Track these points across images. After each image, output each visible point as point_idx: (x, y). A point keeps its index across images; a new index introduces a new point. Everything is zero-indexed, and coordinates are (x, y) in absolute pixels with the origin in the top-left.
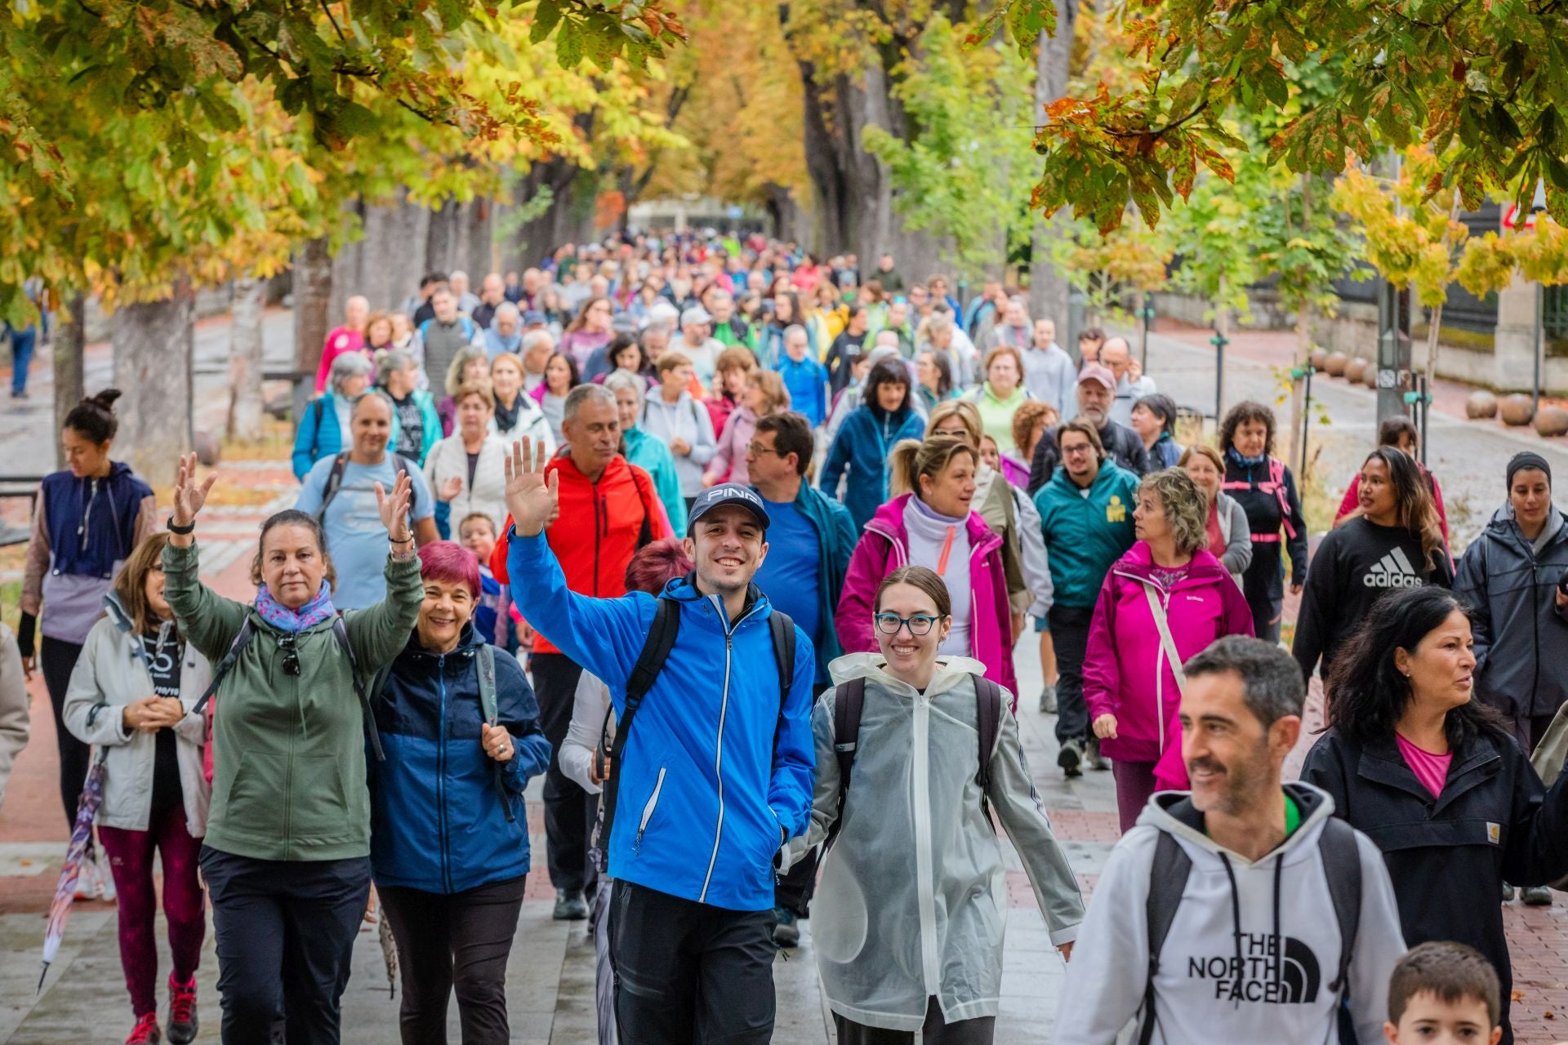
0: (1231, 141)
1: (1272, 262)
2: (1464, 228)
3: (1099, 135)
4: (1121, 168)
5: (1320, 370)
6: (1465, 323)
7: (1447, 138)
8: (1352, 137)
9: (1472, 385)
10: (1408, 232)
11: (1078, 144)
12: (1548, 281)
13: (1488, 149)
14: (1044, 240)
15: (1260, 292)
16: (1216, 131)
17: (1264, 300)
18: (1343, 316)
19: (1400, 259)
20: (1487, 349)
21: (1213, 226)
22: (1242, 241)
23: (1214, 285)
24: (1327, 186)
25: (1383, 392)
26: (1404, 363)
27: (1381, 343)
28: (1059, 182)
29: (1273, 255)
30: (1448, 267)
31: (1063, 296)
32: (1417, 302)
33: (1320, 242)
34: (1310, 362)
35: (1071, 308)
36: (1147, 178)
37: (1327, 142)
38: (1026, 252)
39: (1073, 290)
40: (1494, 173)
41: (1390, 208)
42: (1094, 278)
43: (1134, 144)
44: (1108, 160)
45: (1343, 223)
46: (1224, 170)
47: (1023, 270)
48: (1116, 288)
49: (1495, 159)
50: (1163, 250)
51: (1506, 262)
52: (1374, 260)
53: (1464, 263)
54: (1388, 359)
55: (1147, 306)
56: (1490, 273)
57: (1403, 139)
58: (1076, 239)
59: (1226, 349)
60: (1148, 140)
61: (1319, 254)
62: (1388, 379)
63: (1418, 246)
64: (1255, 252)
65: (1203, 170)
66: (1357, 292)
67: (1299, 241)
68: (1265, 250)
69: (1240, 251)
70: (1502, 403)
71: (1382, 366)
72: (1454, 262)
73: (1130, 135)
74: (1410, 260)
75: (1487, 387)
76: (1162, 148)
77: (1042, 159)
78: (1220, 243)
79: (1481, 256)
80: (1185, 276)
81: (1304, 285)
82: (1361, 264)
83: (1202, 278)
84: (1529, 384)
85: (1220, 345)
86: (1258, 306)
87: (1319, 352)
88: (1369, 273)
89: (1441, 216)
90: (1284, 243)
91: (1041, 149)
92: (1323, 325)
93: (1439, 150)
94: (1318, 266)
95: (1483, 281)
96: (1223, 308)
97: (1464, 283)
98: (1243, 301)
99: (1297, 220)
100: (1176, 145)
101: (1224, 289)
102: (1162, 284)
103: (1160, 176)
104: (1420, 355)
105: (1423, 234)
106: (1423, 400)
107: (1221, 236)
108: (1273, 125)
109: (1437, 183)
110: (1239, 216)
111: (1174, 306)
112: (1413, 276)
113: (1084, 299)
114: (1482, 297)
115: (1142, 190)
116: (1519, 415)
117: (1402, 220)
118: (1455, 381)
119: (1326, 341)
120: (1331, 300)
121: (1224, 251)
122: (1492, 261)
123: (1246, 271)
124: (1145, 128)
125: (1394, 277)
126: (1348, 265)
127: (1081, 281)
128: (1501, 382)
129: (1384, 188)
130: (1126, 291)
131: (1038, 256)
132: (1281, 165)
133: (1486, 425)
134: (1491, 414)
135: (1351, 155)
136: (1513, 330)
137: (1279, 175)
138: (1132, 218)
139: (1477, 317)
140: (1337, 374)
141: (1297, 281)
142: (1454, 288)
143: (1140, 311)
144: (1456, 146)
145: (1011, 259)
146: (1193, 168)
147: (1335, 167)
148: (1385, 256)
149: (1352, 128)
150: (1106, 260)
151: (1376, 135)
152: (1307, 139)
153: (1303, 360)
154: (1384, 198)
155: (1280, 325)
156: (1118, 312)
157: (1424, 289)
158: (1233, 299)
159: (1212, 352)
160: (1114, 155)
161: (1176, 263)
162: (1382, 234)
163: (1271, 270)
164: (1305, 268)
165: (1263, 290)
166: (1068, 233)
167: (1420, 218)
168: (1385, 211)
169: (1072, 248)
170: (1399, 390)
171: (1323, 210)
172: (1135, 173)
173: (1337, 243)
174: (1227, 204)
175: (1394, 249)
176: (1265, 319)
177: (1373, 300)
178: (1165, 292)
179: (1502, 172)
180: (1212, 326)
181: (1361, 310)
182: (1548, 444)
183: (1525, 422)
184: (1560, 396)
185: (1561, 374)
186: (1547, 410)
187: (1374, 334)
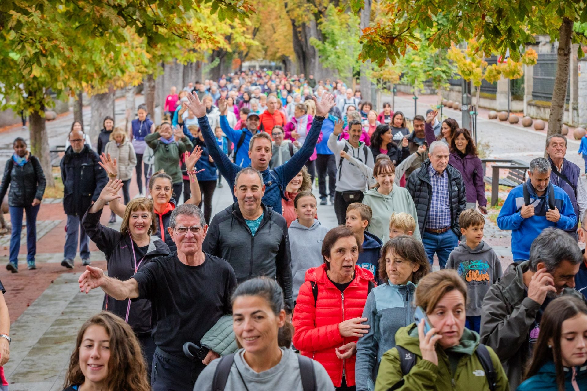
0: (417, 39)
1: (430, 75)
2: (486, 63)
3: (378, 38)
4: (384, 48)
5: (445, 106)
6: (488, 91)
7: (480, 37)
8: (452, 37)
9: (490, 109)
10: (470, 65)
11: (372, 41)
12: (511, 78)
13: (492, 39)
14: (364, 70)
15: (427, 84)
16: (412, 36)
17: (429, 86)
18: (451, 90)
19: (468, 72)
20: (494, 99)
21: (413, 64)
22: (421, 68)
23: (413, 82)
24: (446, 52)
25: (464, 112)
26: (469, 103)
27: (463, 97)
28: (366, 52)
29: (430, 73)
30: (482, 75)
31: (370, 86)
32: (473, 85)
33: (444, 68)
34: (442, 104)
35: (372, 89)
36: (392, 50)
37: (445, 40)
38: (358, 73)
39: (372, 84)
40: (494, 46)
41: (465, 58)
42: (378, 80)
43: (388, 40)
44: (381, 45)
45: (451, 62)
46: (414, 47)
47: (358, 78)
48: (385, 83)
49: (494, 42)
50: (398, 72)
51: (499, 73)
52: (460, 73)
53: (486, 73)
54: (465, 102)
55: (394, 88)
56: (494, 76)
57: (468, 37)
58: (374, 70)
59: (417, 100)
60: (392, 39)
61: (444, 72)
62: (465, 108)
63: (473, 69)
64: (425, 72)
66: (455, 83)
67: (438, 68)
68: (428, 71)
69: (421, 71)
70: (499, 114)
71: (463, 104)
72: (483, 73)
73: (387, 38)
74: (471, 73)
75: (494, 110)
76: (396, 42)
77: (361, 45)
79: (491, 71)
80: (405, 79)
81: (440, 81)
82: (456, 74)
83: (410, 80)
84: (507, 109)
85: (416, 99)
86: (427, 88)
87: (445, 100)
88: (458, 77)
89: (479, 60)
90: (434, 69)
91: (361, 43)
92: (446, 93)
93: (478, 40)
94: (444, 76)
95: (492, 79)
96: (416, 88)
97: (486, 79)
98: (422, 86)
99: (437, 62)
100: (401, 40)
101: (416, 83)
102: (398, 82)
103: (396, 50)
104: (475, 101)
105: (474, 65)
106: (475, 114)
107: (415, 67)
108: (429, 34)
109: (478, 50)
110: (420, 61)
111: (402, 88)
112: (471, 77)
113: (375, 87)
114: (492, 83)
115: (391, 54)
116: (504, 117)
117: (468, 61)
118: (485, 108)
119: (447, 97)
120: (448, 85)
121: (416, 71)
122: (495, 72)
123: (423, 77)
124: (391, 35)
125: (466, 78)
126: (453, 75)
127: (375, 81)
128: (498, 108)
129: (463, 52)
130: (388, 84)
131: (362, 75)
132: (432, 46)
133: (494, 121)
134: (496, 117)
135: (452, 44)
136: (502, 93)
137: (432, 49)
138: (388, 63)
139: (491, 89)
140: (450, 107)
141: (438, 80)
142: (484, 81)
143: (392, 90)
144: (483, 39)
145: (354, 75)
146: (406, 47)
147: (448, 46)
148: (463, 72)
149: (452, 35)
150: (382, 75)
151: (460, 36)
152: (439, 38)
153: (440, 103)
154: (462, 55)
155: (433, 93)
156: (386, 91)
157: (475, 81)
158: (419, 86)
159: (413, 101)
161: (402, 75)
162: (462, 65)
163: (430, 77)
164: (440, 76)
165: (428, 83)
167: (473, 60)
168: (463, 59)
169: (372, 72)
170: (468, 111)
171: (445, 59)
172: (389, 49)
173: (449, 68)
174: (417, 58)
175: (466, 70)
176: (429, 91)
177: (460, 85)
178: (399, 84)
179: (496, 46)
180: (413, 94)
181: (457, 88)
182: (512, 126)
183: (506, 120)
184: (516, 112)
185: (516, 105)
186: (512, 116)
187: (460, 95)
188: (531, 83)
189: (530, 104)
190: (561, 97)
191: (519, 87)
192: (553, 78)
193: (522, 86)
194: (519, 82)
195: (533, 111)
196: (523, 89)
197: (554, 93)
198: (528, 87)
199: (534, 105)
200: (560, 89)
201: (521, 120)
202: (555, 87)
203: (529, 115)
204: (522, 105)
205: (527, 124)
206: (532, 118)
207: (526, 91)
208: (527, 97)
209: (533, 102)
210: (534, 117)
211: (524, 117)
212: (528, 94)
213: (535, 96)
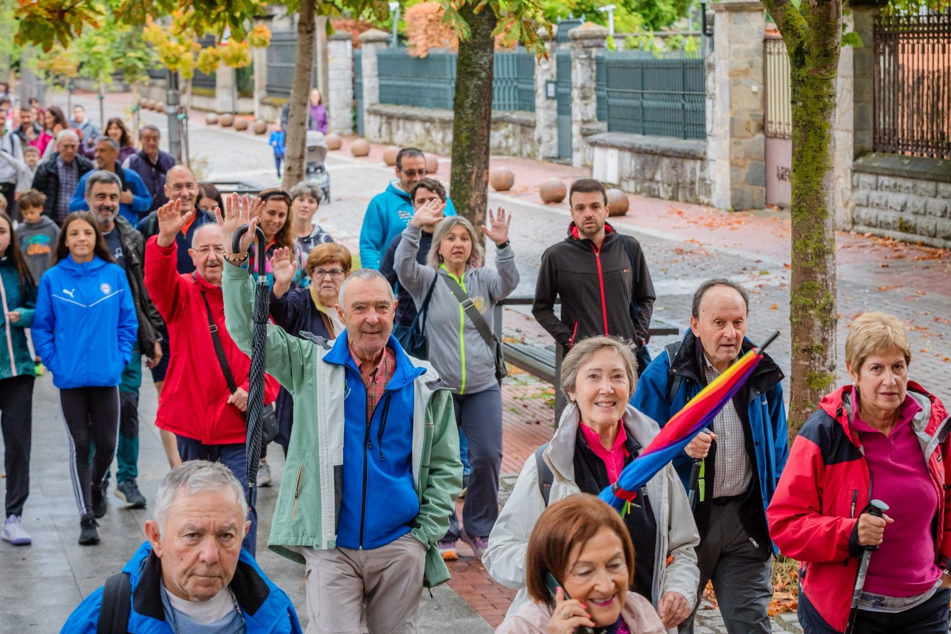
0: (99, 13)
1: (120, 63)
2: (199, 46)
3: (42, 12)
4: (51, 25)
5: (144, 107)
6: (204, 86)
7: (187, 8)
8: (148, 9)
9: (208, 111)
10: (176, 48)
11: (33, 16)
12: (235, 66)
13: (205, 11)
14: (25, 58)
15: (119, 77)
16: (91, 8)
17: (121, 80)
18: (151, 85)
19: (173, 59)
20: (212, 96)
21: (95, 49)
22: (108, 55)
23: (97, 75)
24: (141, 31)
25: (170, 115)
26: (177, 103)
27: (168, 95)
28: (25, 32)
29: (121, 60)
30: (193, 62)
31: (35, 82)
32: (182, 77)
33: (140, 54)
34: (139, 104)
35: (39, 86)
36: (63, 28)
37: (138, 13)
38: (17, 64)
39: (38, 79)
40: (207, 21)
41: (168, 38)
42: (47, 74)
43: (56, 15)
44: (46, 22)
45: (149, 46)
46: (95, 24)
47: (17, 71)
48: (57, 77)
49: (208, 15)
50: (75, 61)
51: (217, 59)
52: (162, 60)
53: (200, 60)
54: (171, 101)
55: (71, 83)
56: (211, 64)
57: (171, 9)
58: (39, 57)
59: (104, 101)
60: (62, 13)
61: (140, 59)
62: (171, 110)
63: (181, 54)
64: (113, 59)
65: (87, 26)
66: (158, 74)
67: (131, 54)
68: (118, 58)
69: (107, 59)
70: (221, 118)
71: (168, 104)
72: (195, 60)
73: (54, 11)
74: (177, 60)
75: (213, 111)
76: (68, 17)
77: (17, 22)
78: (98, 56)
79: (206, 57)
80: (85, 71)
81: (134, 72)
82: (158, 63)
83: (92, 70)
84: (230, 109)
85: (101, 99)
86: (117, 82)
87: (144, 101)
88: (160, 67)
89: (188, 41)
90: (125, 55)
91: (17, 18)
92: (145, 89)
93: (185, 12)
94: (140, 65)
95: (208, 67)
96: (102, 84)
97: (201, 69)
98: (110, 80)
99: (130, 45)
100: (74, 14)
101: (102, 76)
102: (75, 75)
103: (68, 28)
104: (185, 100)
105: (182, 49)
106: (186, 118)
107: (100, 53)
108: (117, 6)
109: (184, 26)
110: (106, 44)
111: (82, 84)
112: (179, 66)
113: (43, 82)
114: (208, 73)
115: (61, 34)
116: (227, 122)
117: (173, 43)
118: (201, 110)
119: (147, 96)
120: (146, 78)
121: (100, 60)
122: (211, 59)
123: (110, 68)
124: (60, 7)
125: (171, 67)
126: (152, 63)
127: (42, 75)
128: (219, 109)
129: (165, 30)
130: (61, 78)
131: (23, 65)
132: (120, 23)
133: (214, 127)
134: (215, 122)
135: (149, 18)
136: (224, 87)
137: (121, 27)
138: (57, 47)
139: (208, 83)
140: (152, 109)
141: (131, 71)
142: (196, 71)
143: (67, 86)
144: (192, 10)
145: (12, 67)
146: (81, 24)
147: (142, 22)
148: (167, 58)
149: (148, 5)
150: (51, 65)
151: (160, 8)
152: (129, 11)
153: (136, 103)
154: (165, 35)
155: (127, 90)
156: (58, 87)
157: (184, 73)
158: (106, 80)
159: (98, 102)
160: (48, 20)
161: (81, 66)
162: (165, 50)
163: (121, 67)
164: (135, 65)
165: (118, 75)
166: (35, 55)
167: (181, 42)
168: (166, 40)
169: (37, 61)
170: (176, 114)
171: (139, 41)
172: (57, 27)
173: (147, 54)
174: (100, 40)
175: (170, 55)
176: (121, 88)
177: (163, 78)
178: (77, 78)
179: (211, 21)
180: (98, 92)
181: (161, 82)
182: (242, 134)
183: (229, 125)
184: (244, 114)
185: (244, 105)
186: (239, 120)
187: (164, 92)
188: (264, 73)
189: (263, 103)
190: (304, 91)
191: (248, 80)
192: (294, 65)
193: (251, 77)
194: (248, 72)
195: (268, 112)
196: (253, 81)
197: (294, 85)
198: (259, 78)
199: (269, 104)
200: (302, 81)
201: (251, 126)
202: (295, 77)
203: (261, 118)
204: (253, 104)
205: (260, 129)
206: (267, 122)
207: (257, 84)
208: (259, 93)
209: (268, 100)
210: (270, 120)
211: (255, 120)
212: (260, 88)
213: (270, 91)
